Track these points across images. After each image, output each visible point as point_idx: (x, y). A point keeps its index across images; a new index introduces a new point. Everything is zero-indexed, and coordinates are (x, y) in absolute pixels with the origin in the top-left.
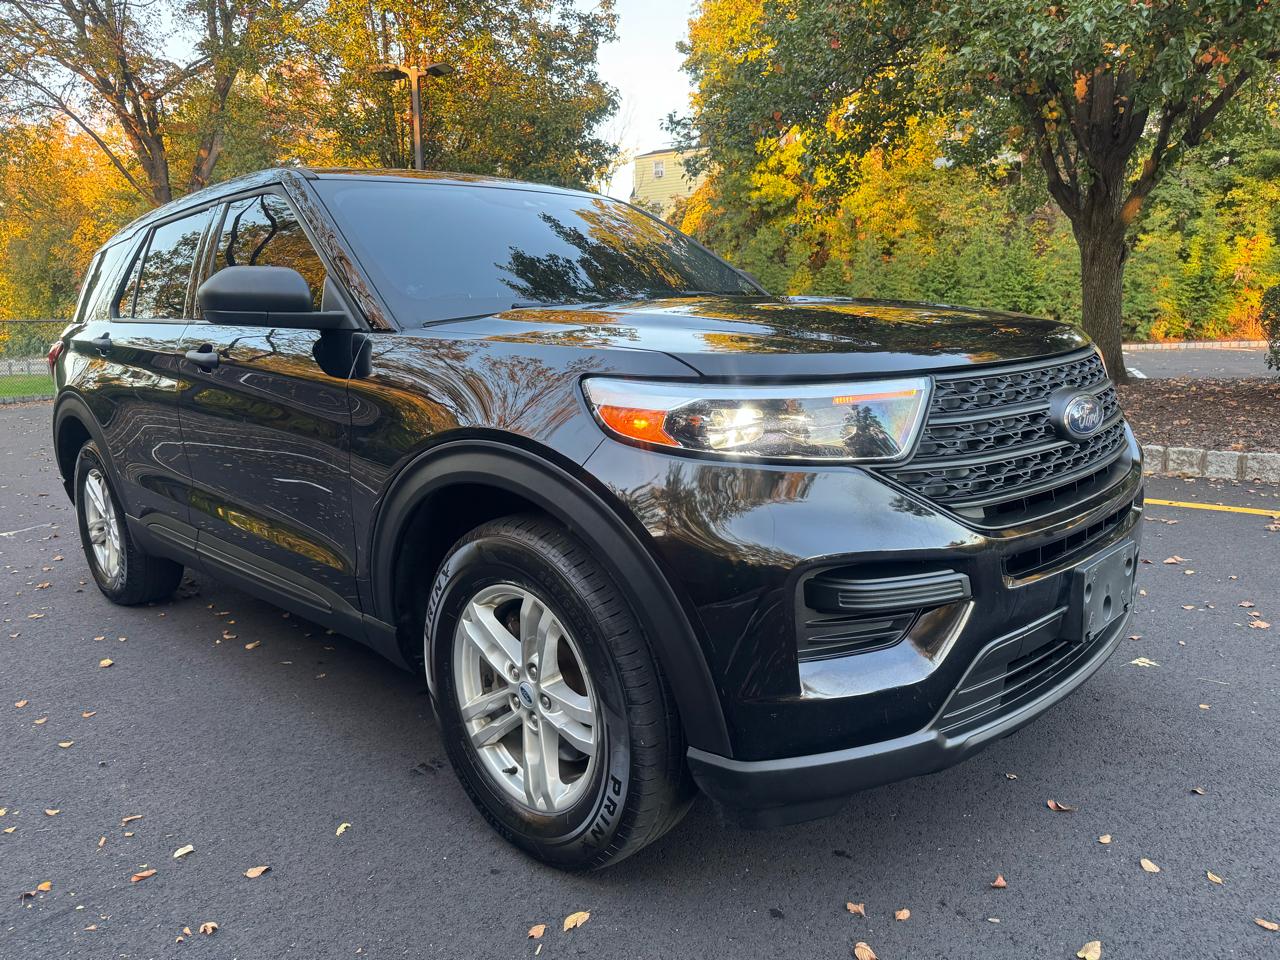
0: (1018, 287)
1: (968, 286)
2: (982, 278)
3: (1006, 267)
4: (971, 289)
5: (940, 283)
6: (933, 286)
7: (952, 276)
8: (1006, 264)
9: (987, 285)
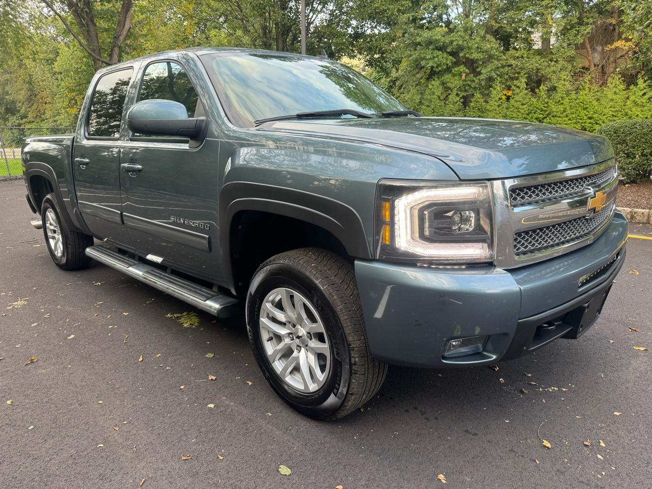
0: (585, 118)
1: (556, 116)
2: (564, 111)
3: (578, 106)
4: (557, 118)
5: (540, 114)
6: (535, 116)
7: (546, 111)
8: (578, 104)
9: (567, 116)
